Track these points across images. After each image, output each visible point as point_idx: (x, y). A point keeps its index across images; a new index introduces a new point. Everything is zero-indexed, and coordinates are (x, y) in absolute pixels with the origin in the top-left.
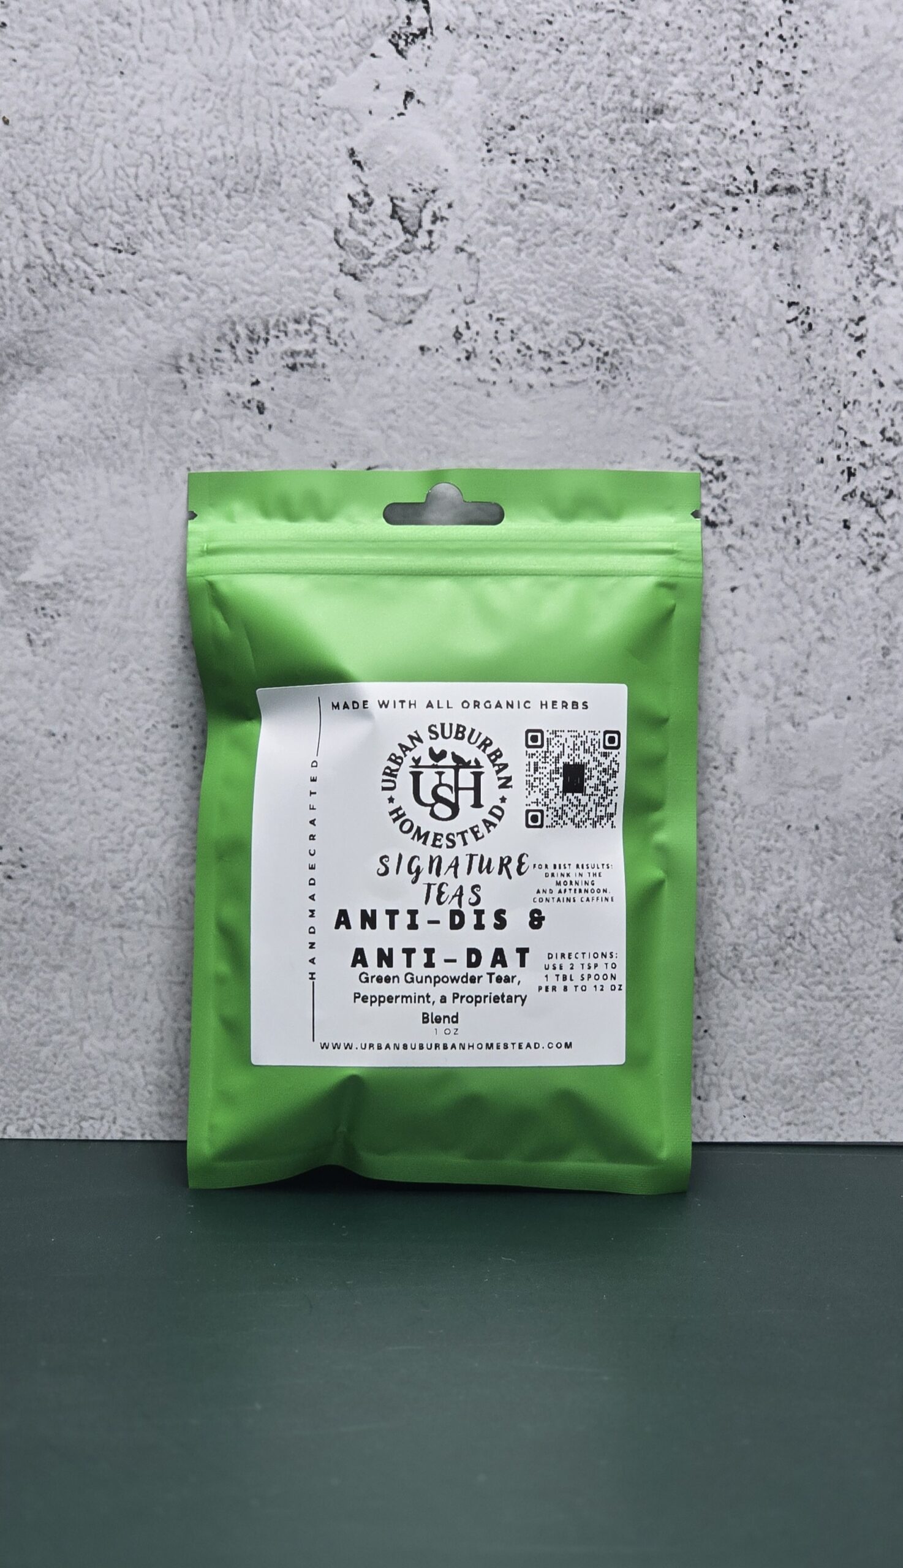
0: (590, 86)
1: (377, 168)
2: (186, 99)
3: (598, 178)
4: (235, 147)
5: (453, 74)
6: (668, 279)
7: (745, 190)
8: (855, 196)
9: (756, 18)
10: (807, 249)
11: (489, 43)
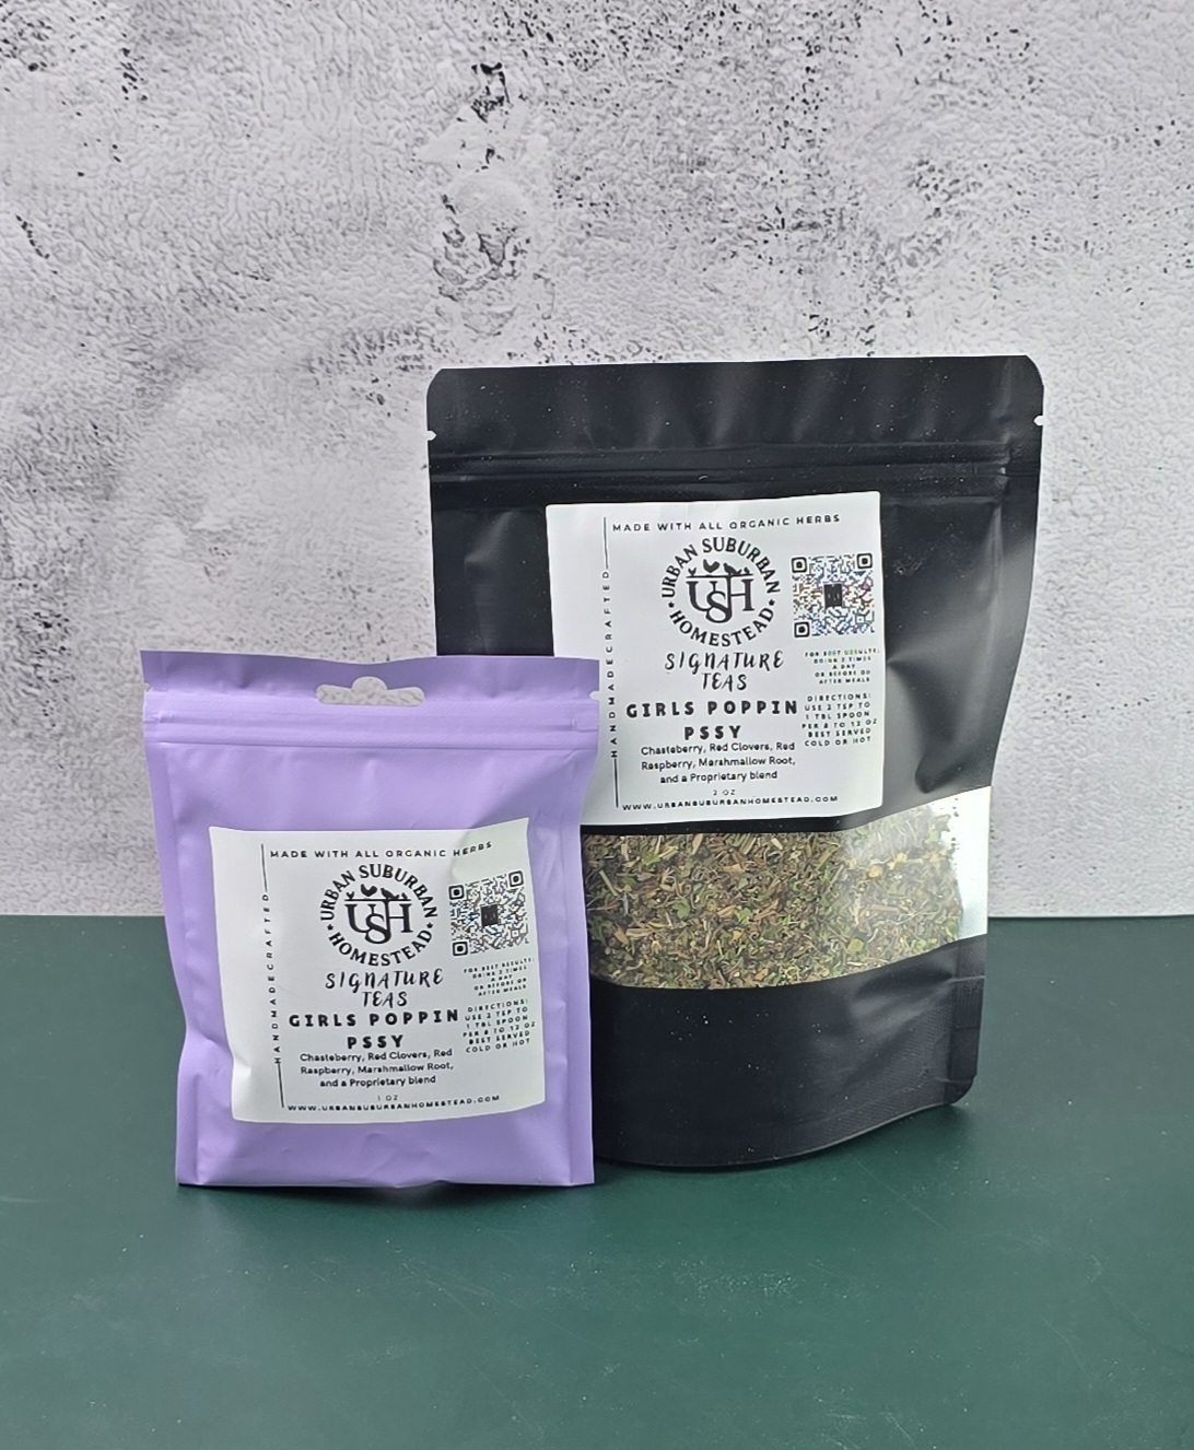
0: (642, 143)
1: (466, 211)
2: (303, 157)
3: (650, 218)
4: (347, 194)
5: (527, 134)
6: (711, 298)
7: (774, 226)
8: (867, 229)
9: (783, 85)
10: (826, 272)
11: (556, 108)
